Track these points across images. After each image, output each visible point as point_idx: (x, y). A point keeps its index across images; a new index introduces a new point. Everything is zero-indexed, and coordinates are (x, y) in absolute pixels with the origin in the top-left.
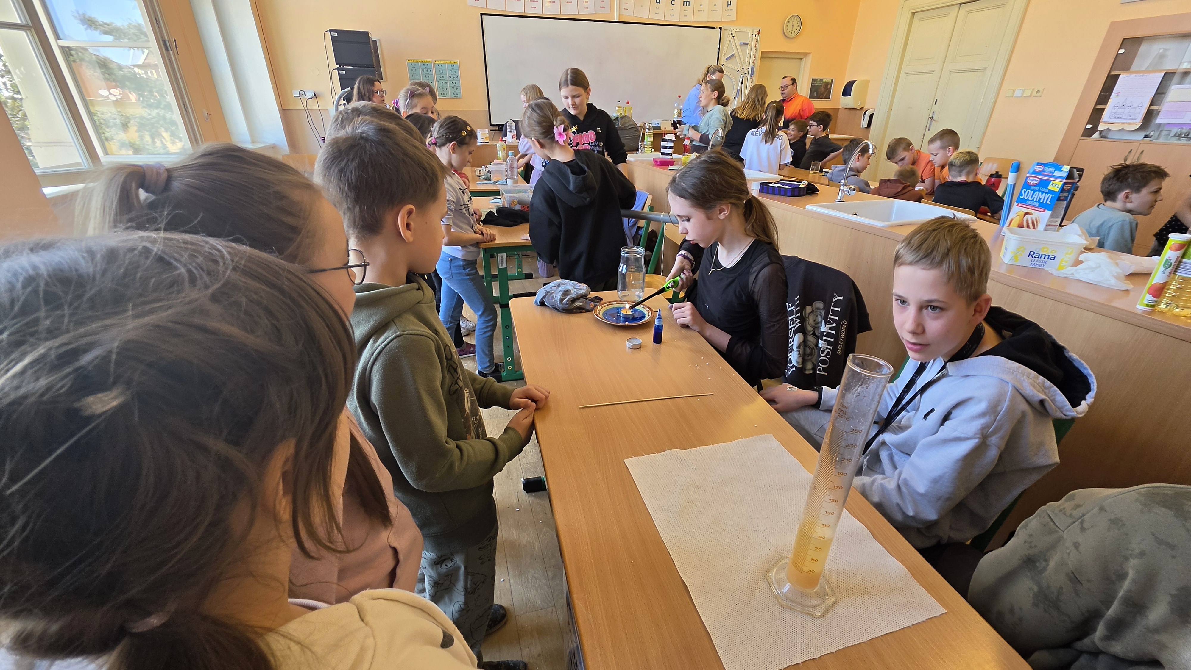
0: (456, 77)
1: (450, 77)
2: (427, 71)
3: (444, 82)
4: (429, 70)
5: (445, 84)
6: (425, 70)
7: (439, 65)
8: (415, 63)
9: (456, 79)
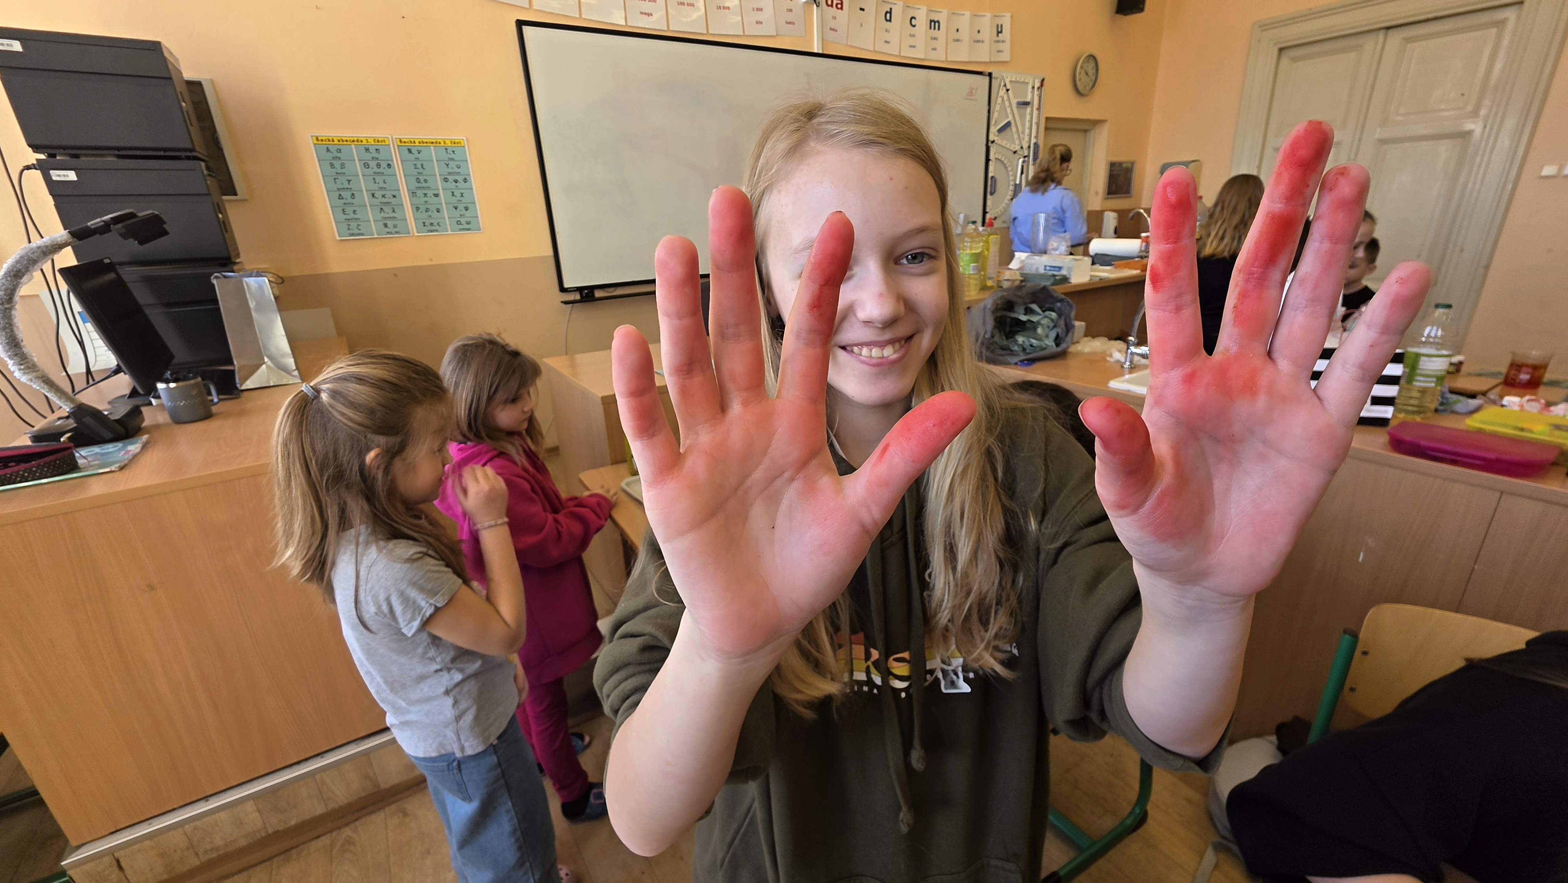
0: (460, 179)
1: (446, 180)
2: (379, 166)
3: (430, 193)
4: (384, 164)
5: (433, 200)
7: (410, 151)
8: (340, 147)
9: (461, 184)
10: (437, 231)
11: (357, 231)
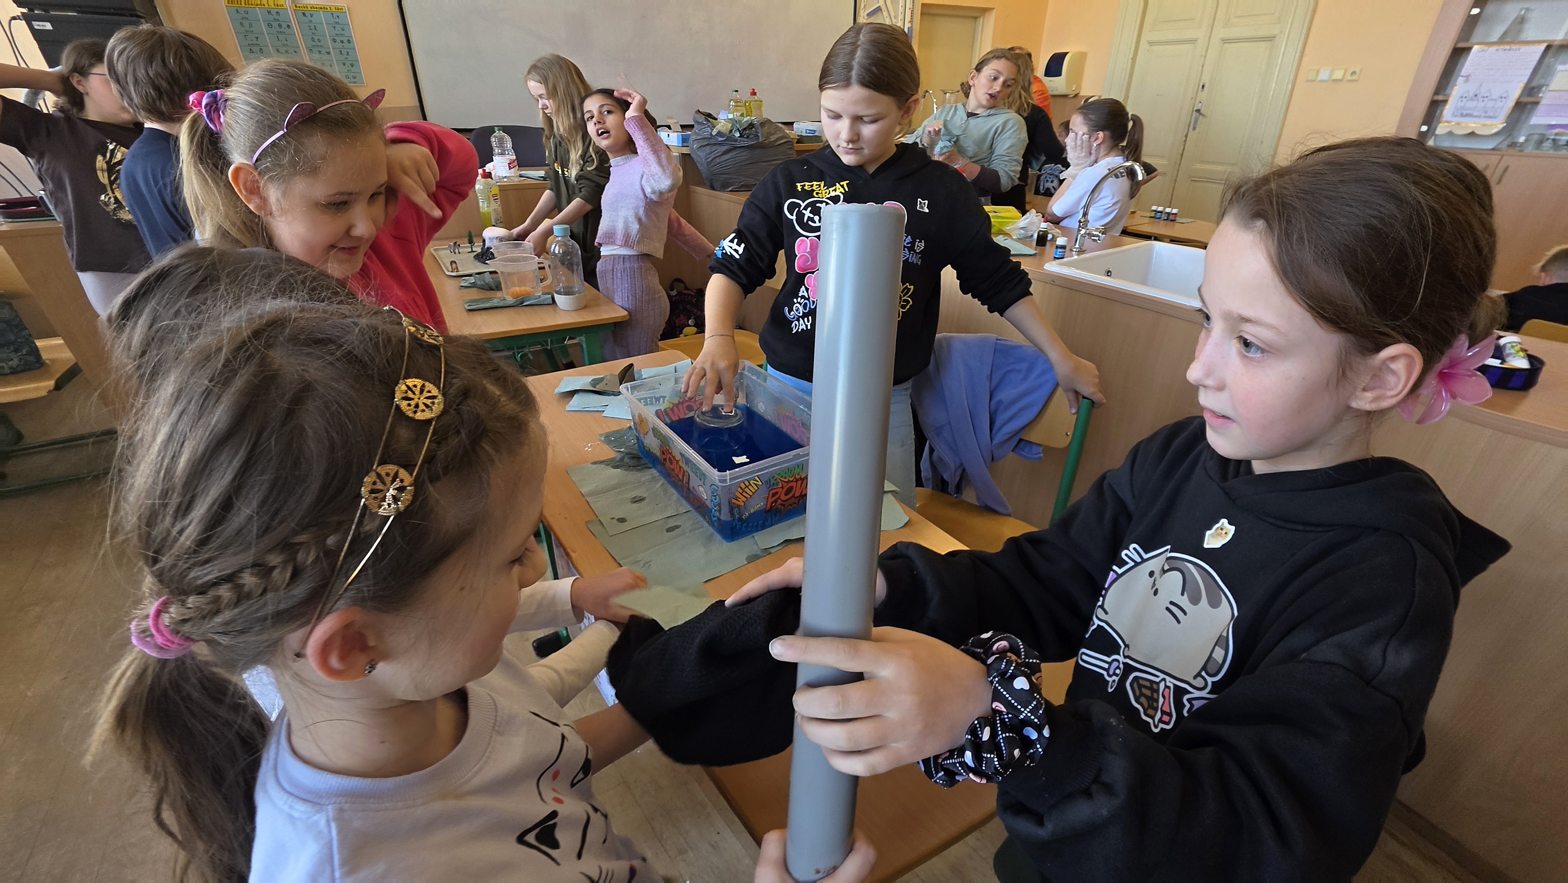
0: (346, 40)
1: (334, 41)
3: (323, 51)
4: (284, 25)
6: (275, 24)
7: (304, 14)
8: (247, 9)
9: (346, 45)
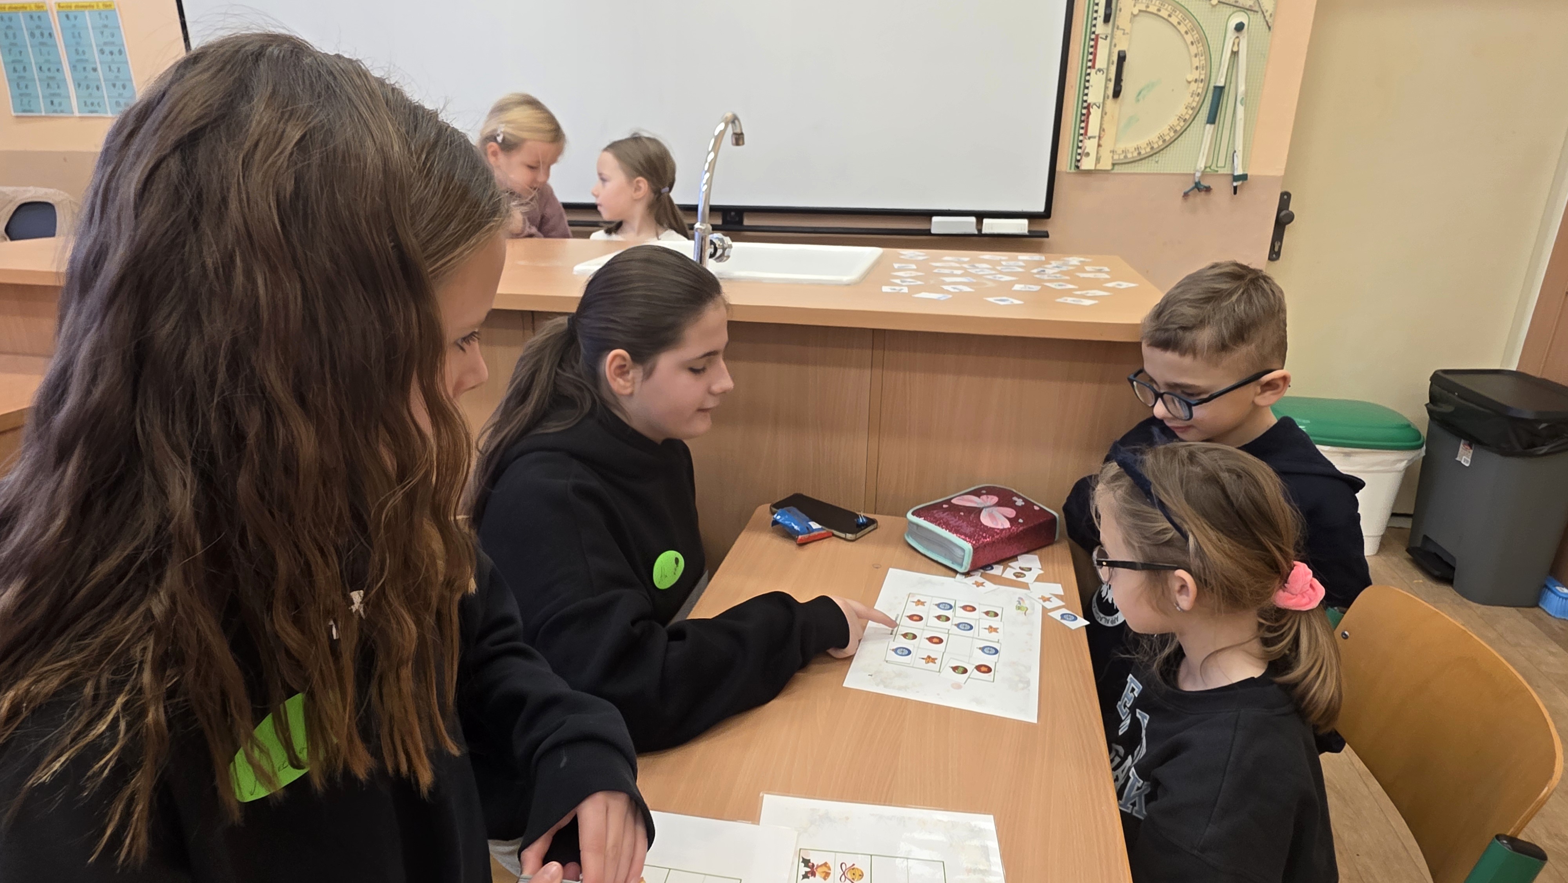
0: (116, 50)
1: (102, 52)
2: (42, 35)
3: (89, 67)
4: (46, 34)
5: (92, 75)
6: (37, 33)
7: (68, 17)
8: (10, 15)
9: (116, 57)
10: (96, 112)
11: (27, 108)
